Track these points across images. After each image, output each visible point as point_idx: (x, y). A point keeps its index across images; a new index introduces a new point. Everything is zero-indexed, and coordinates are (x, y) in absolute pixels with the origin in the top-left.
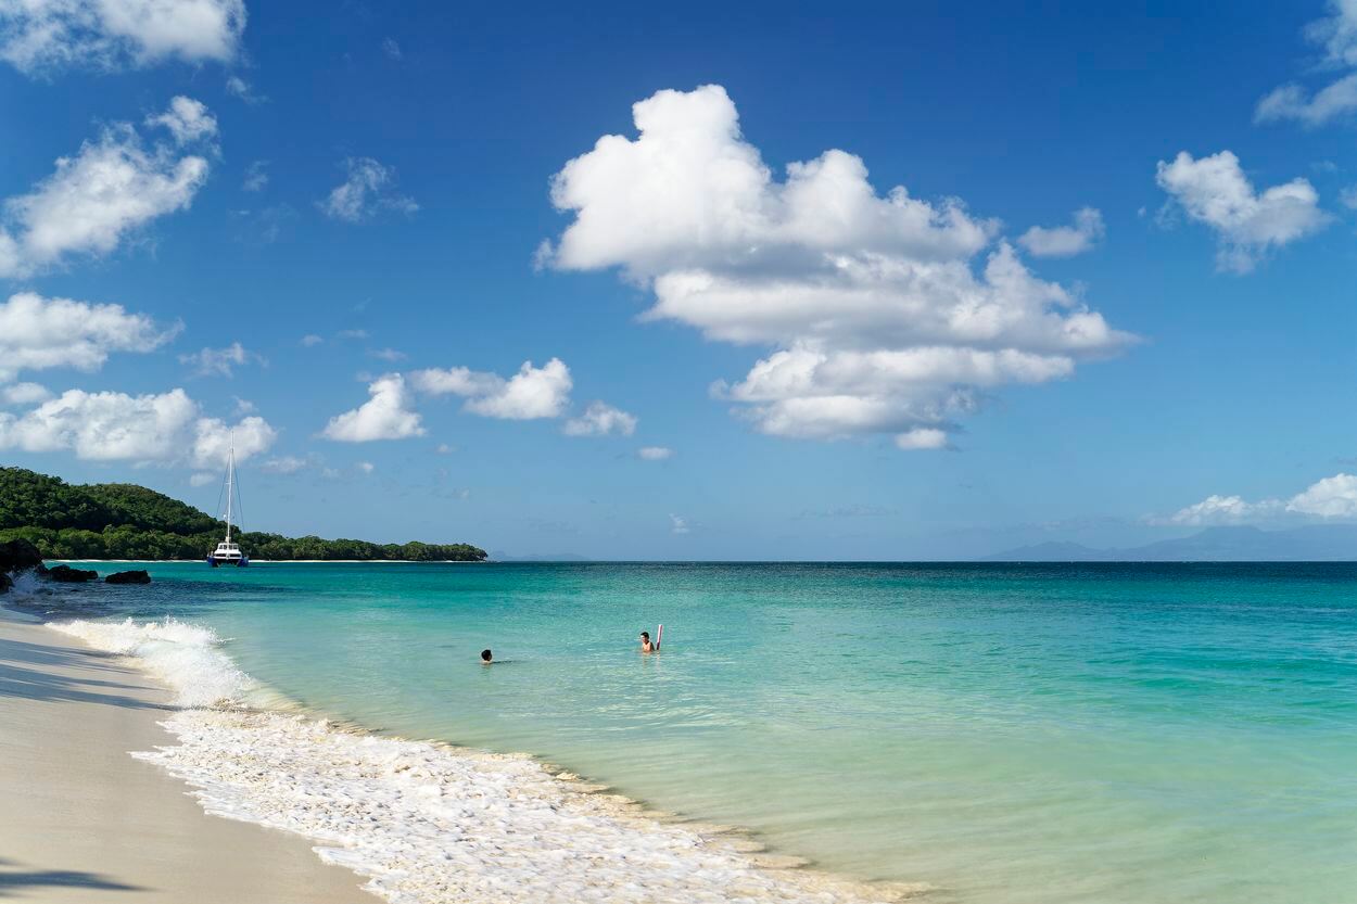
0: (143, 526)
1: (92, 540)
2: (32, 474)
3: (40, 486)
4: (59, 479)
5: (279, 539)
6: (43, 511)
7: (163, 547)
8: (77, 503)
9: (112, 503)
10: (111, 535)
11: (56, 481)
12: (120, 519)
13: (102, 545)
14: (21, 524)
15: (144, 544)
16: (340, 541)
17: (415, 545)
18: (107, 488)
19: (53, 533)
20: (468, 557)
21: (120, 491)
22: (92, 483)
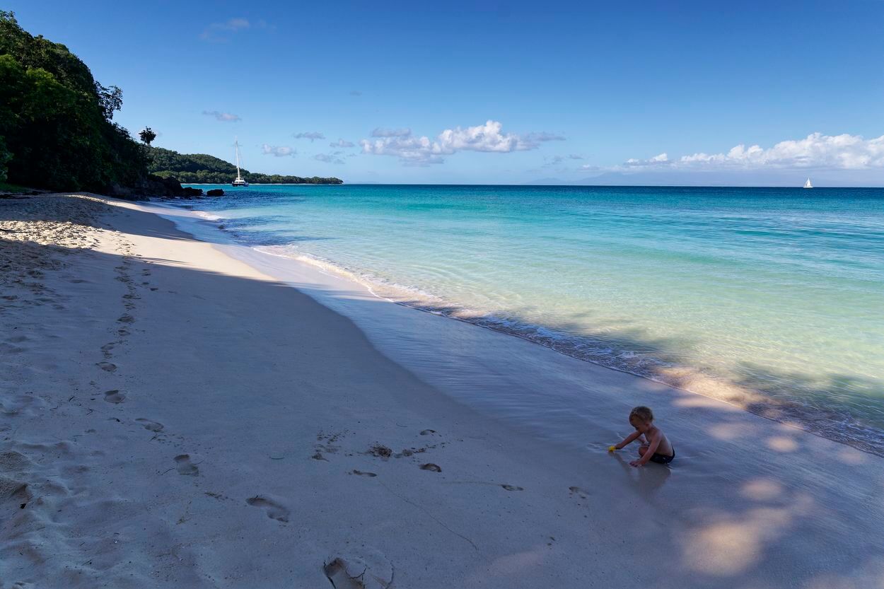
0: (212, 171)
1: (193, 176)
2: (165, 150)
3: (169, 155)
4: (176, 152)
5: (265, 176)
6: (172, 164)
7: (220, 179)
8: (185, 161)
9: (199, 162)
10: (200, 174)
11: (175, 153)
12: (202, 167)
13: (197, 178)
14: (164, 170)
15: (213, 178)
16: (288, 176)
17: (316, 178)
18: (196, 155)
19: (177, 173)
20: (335, 182)
21: (201, 157)
22: (190, 154)
